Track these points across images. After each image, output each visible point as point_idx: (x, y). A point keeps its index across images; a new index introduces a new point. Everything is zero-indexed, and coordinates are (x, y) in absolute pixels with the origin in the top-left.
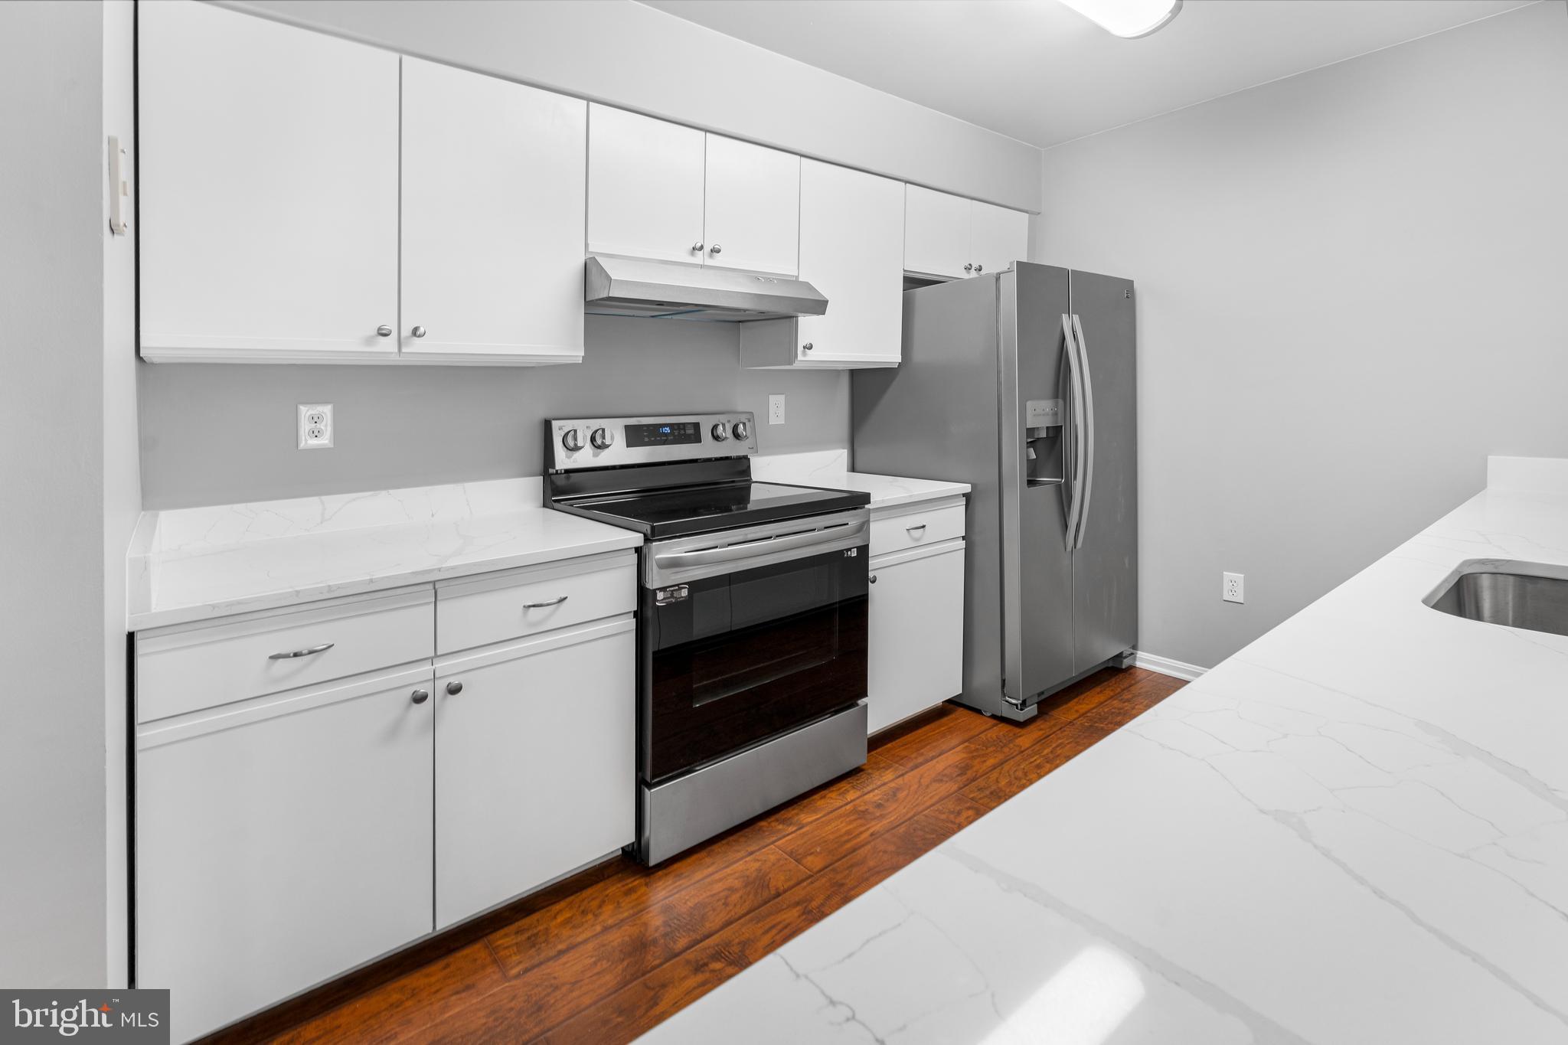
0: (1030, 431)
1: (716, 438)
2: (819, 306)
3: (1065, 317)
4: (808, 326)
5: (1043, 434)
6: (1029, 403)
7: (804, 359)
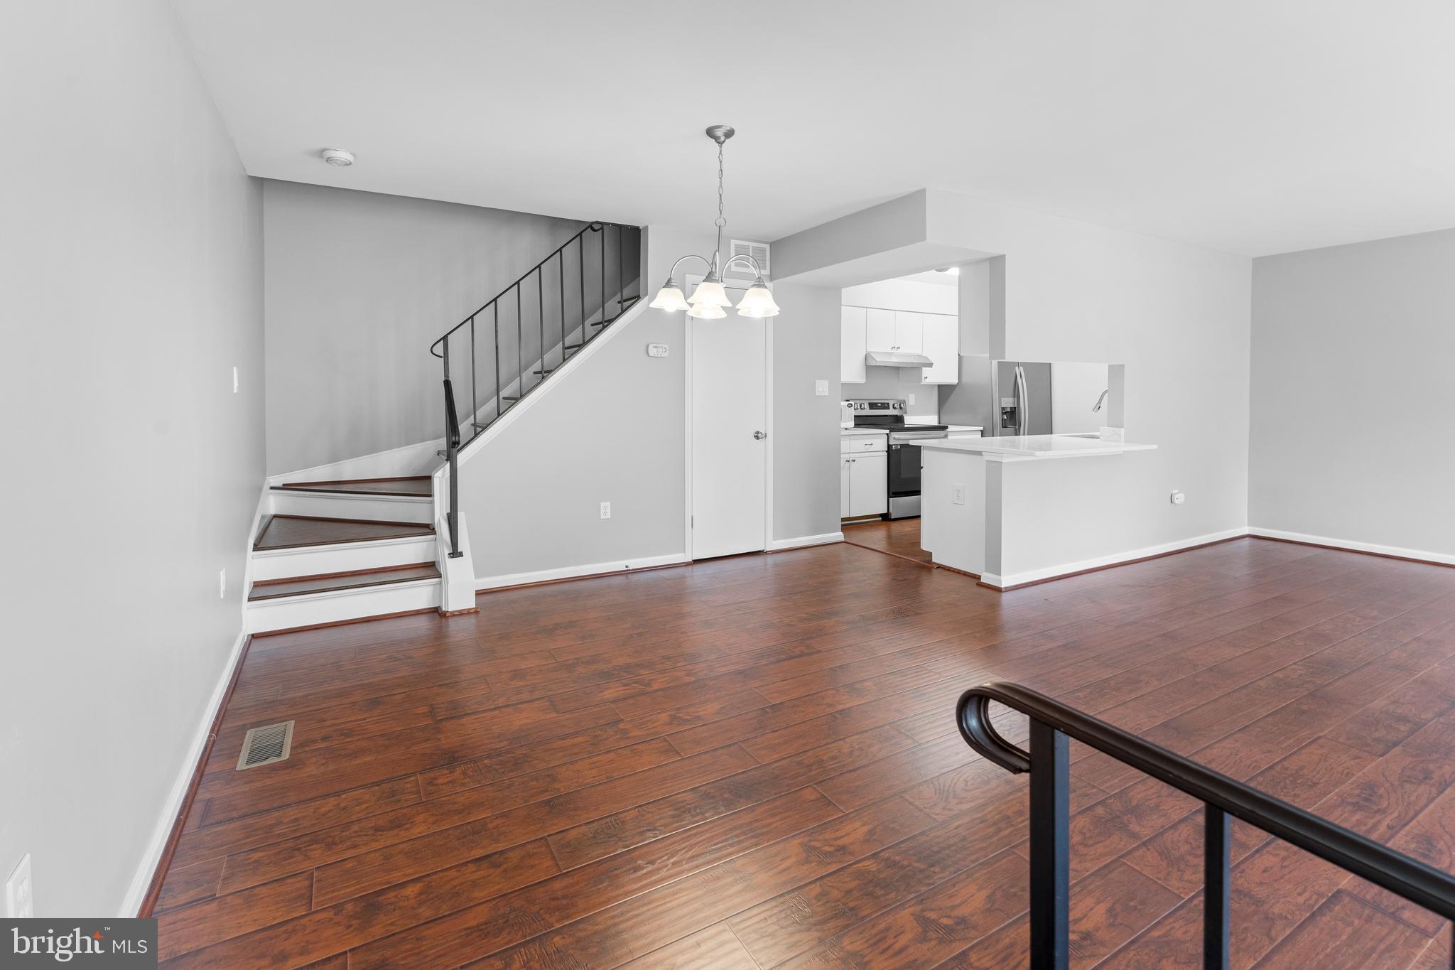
0: (1003, 409)
1: (894, 408)
2: (930, 365)
3: (1017, 368)
4: (926, 371)
5: (1009, 410)
6: (1003, 399)
7: (924, 382)
